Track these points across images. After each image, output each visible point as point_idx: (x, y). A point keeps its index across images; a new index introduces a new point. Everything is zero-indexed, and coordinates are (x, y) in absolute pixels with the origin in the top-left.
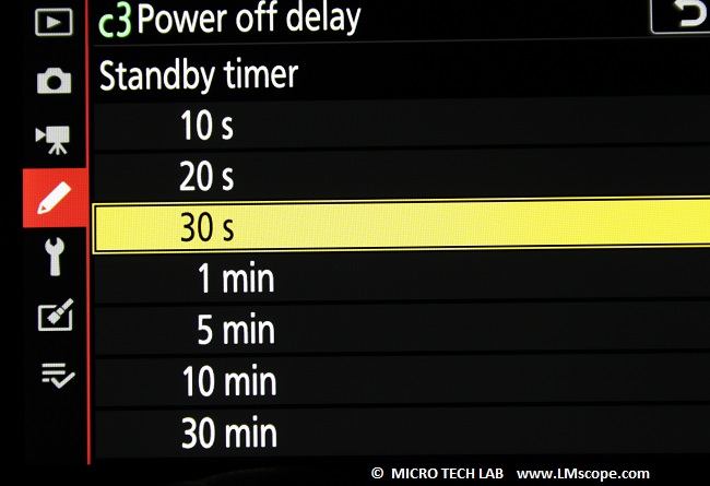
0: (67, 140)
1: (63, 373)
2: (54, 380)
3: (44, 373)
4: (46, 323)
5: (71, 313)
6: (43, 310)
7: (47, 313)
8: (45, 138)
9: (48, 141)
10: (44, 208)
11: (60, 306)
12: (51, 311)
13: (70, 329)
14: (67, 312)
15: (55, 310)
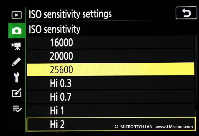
0: (20, 46)
1: (19, 108)
2: (16, 110)
3: (14, 108)
4: (14, 95)
5: (21, 92)
6: (13, 91)
7: (14, 92)
8: (14, 46)
9: (15, 47)
10: (14, 64)
11: (18, 90)
12: (15, 92)
13: (20, 96)
14: (20, 92)
15: (17, 91)
